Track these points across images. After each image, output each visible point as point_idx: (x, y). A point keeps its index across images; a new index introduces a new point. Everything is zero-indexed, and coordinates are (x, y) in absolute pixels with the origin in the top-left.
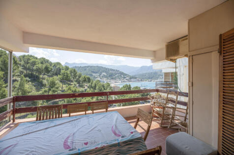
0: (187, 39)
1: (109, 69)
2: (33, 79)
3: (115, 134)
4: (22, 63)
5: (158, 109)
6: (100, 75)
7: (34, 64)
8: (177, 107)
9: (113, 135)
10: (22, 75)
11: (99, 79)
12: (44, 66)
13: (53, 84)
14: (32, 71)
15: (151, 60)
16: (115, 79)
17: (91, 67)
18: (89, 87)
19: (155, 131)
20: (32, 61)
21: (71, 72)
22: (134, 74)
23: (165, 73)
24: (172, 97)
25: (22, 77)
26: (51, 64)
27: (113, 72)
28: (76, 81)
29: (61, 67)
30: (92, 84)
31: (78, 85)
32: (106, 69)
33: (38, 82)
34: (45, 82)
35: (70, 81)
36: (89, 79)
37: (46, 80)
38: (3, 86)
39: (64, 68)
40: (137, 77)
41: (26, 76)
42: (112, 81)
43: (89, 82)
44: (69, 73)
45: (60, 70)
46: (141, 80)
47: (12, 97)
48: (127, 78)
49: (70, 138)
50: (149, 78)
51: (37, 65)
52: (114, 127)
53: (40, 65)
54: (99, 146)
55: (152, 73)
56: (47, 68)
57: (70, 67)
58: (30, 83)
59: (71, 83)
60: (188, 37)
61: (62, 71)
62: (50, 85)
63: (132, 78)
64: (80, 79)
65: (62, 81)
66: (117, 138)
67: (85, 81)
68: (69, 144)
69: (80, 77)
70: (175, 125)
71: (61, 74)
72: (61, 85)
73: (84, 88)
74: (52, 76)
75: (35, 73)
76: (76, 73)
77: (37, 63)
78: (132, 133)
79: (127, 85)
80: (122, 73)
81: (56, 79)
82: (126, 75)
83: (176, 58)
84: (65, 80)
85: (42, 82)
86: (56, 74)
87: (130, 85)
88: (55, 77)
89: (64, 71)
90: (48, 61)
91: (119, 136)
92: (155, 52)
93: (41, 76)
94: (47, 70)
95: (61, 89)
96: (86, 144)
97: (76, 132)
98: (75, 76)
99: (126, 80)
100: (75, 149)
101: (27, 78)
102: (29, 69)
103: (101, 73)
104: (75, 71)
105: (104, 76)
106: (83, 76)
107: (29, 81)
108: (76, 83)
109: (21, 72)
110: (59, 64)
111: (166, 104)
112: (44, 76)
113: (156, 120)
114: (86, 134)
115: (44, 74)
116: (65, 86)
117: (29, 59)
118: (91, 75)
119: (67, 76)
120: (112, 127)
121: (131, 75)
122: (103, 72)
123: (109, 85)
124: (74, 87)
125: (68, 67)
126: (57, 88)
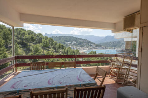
0: (139, 14)
1: (78, 38)
2: (23, 45)
3: (79, 80)
4: (16, 34)
5: (115, 70)
6: (71, 43)
7: (24, 34)
8: (131, 68)
9: (77, 80)
10: (16, 43)
11: (70, 47)
12: (31, 36)
13: (37, 50)
14: (23, 40)
15: (112, 30)
16: (83, 46)
17: (64, 37)
18: (62, 53)
19: (111, 85)
20: (22, 32)
21: (49, 41)
22: (100, 43)
23: (126, 42)
24: (128, 61)
25: (16, 44)
26: (35, 34)
27: (82, 41)
28: (53, 48)
29: (42, 37)
30: (65, 50)
31: (54, 51)
32: (76, 38)
33: (27, 48)
34: (31, 48)
35: (48, 48)
36: (63, 46)
37: (32, 46)
38: (5, 50)
39: (44, 38)
40: (102, 45)
41: (19, 43)
42: (81, 48)
43: (63, 49)
44: (48, 41)
45: (42, 39)
46: (106, 48)
47: (15, 56)
48: (94, 46)
49: (51, 80)
50: (113, 46)
51: (26, 36)
52: (79, 76)
53: (28, 36)
54: (68, 85)
55: (115, 42)
56: (32, 38)
57: (48, 37)
58: (22, 49)
59: (50, 49)
60: (140, 12)
61: (43, 40)
62: (35, 51)
63: (98, 46)
64: (56, 46)
65: (43, 47)
66: (79, 82)
67: (59, 48)
68: (51, 82)
69: (56, 45)
70: (128, 83)
71: (42, 42)
72: (43, 50)
73: (59, 53)
74: (36, 44)
75: (24, 42)
76: (53, 42)
77: (25, 34)
78: (90, 80)
79: (93, 51)
80: (89, 42)
81: (39, 46)
82: (93, 43)
83: (132, 29)
84: (45, 47)
85: (29, 48)
86: (39, 42)
87: (95, 52)
88: (38, 44)
89: (44, 40)
90: (33, 32)
91: (82, 81)
92: (115, 24)
93: (29, 44)
94: (32, 39)
95: (42, 53)
96: (61, 83)
97: (55, 77)
98: (52, 44)
99: (92, 48)
100: (54, 85)
101: (20, 45)
102: (20, 38)
103: (72, 42)
104: (52, 40)
105: (75, 44)
106: (58, 44)
107: (21, 47)
108: (53, 49)
109: (16, 41)
110: (40, 34)
111: (122, 66)
112: (31, 44)
113: (113, 78)
114: (61, 78)
115: (31, 42)
116: (45, 51)
117: (20, 31)
118: (65, 43)
119: (47, 44)
120: (77, 76)
121: (97, 43)
122: (74, 40)
123: (78, 51)
124: (51, 52)
125: (47, 37)
126: (40, 53)
